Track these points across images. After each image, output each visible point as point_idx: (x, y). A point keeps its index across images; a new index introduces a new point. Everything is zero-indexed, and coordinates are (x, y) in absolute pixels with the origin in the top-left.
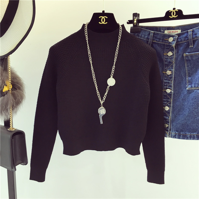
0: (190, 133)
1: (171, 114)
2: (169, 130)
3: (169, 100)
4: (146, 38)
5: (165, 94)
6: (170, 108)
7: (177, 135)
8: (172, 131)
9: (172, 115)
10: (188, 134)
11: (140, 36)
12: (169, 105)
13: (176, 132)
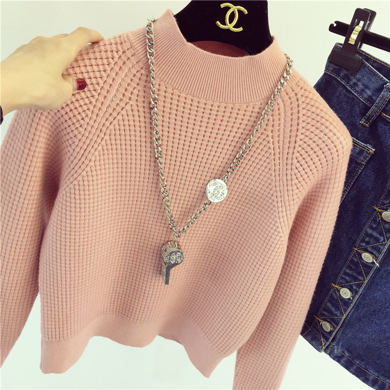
0: (376, 374)
1: (350, 309)
2: (330, 340)
3: (360, 278)
5: (356, 260)
6: (353, 297)
7: (345, 359)
8: (337, 344)
9: (354, 312)
10: (373, 374)
11: (352, 83)
12: (355, 289)
13: (346, 352)
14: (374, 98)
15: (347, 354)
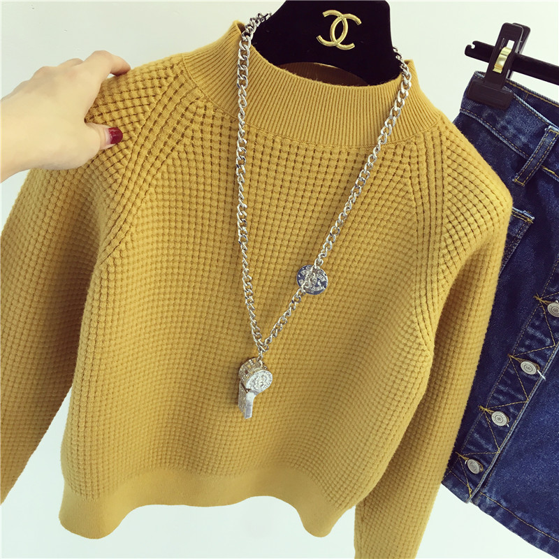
0: (546, 530)
1: (506, 440)
2: (480, 485)
3: (520, 396)
4: (518, 143)
5: (512, 372)
6: (511, 424)
8: (490, 491)
9: (511, 445)
11: (499, 126)
12: (513, 413)
13: (502, 501)
14: (531, 146)
15: (504, 504)
